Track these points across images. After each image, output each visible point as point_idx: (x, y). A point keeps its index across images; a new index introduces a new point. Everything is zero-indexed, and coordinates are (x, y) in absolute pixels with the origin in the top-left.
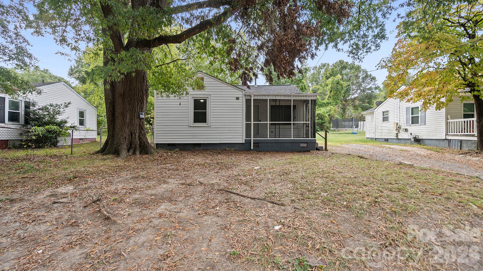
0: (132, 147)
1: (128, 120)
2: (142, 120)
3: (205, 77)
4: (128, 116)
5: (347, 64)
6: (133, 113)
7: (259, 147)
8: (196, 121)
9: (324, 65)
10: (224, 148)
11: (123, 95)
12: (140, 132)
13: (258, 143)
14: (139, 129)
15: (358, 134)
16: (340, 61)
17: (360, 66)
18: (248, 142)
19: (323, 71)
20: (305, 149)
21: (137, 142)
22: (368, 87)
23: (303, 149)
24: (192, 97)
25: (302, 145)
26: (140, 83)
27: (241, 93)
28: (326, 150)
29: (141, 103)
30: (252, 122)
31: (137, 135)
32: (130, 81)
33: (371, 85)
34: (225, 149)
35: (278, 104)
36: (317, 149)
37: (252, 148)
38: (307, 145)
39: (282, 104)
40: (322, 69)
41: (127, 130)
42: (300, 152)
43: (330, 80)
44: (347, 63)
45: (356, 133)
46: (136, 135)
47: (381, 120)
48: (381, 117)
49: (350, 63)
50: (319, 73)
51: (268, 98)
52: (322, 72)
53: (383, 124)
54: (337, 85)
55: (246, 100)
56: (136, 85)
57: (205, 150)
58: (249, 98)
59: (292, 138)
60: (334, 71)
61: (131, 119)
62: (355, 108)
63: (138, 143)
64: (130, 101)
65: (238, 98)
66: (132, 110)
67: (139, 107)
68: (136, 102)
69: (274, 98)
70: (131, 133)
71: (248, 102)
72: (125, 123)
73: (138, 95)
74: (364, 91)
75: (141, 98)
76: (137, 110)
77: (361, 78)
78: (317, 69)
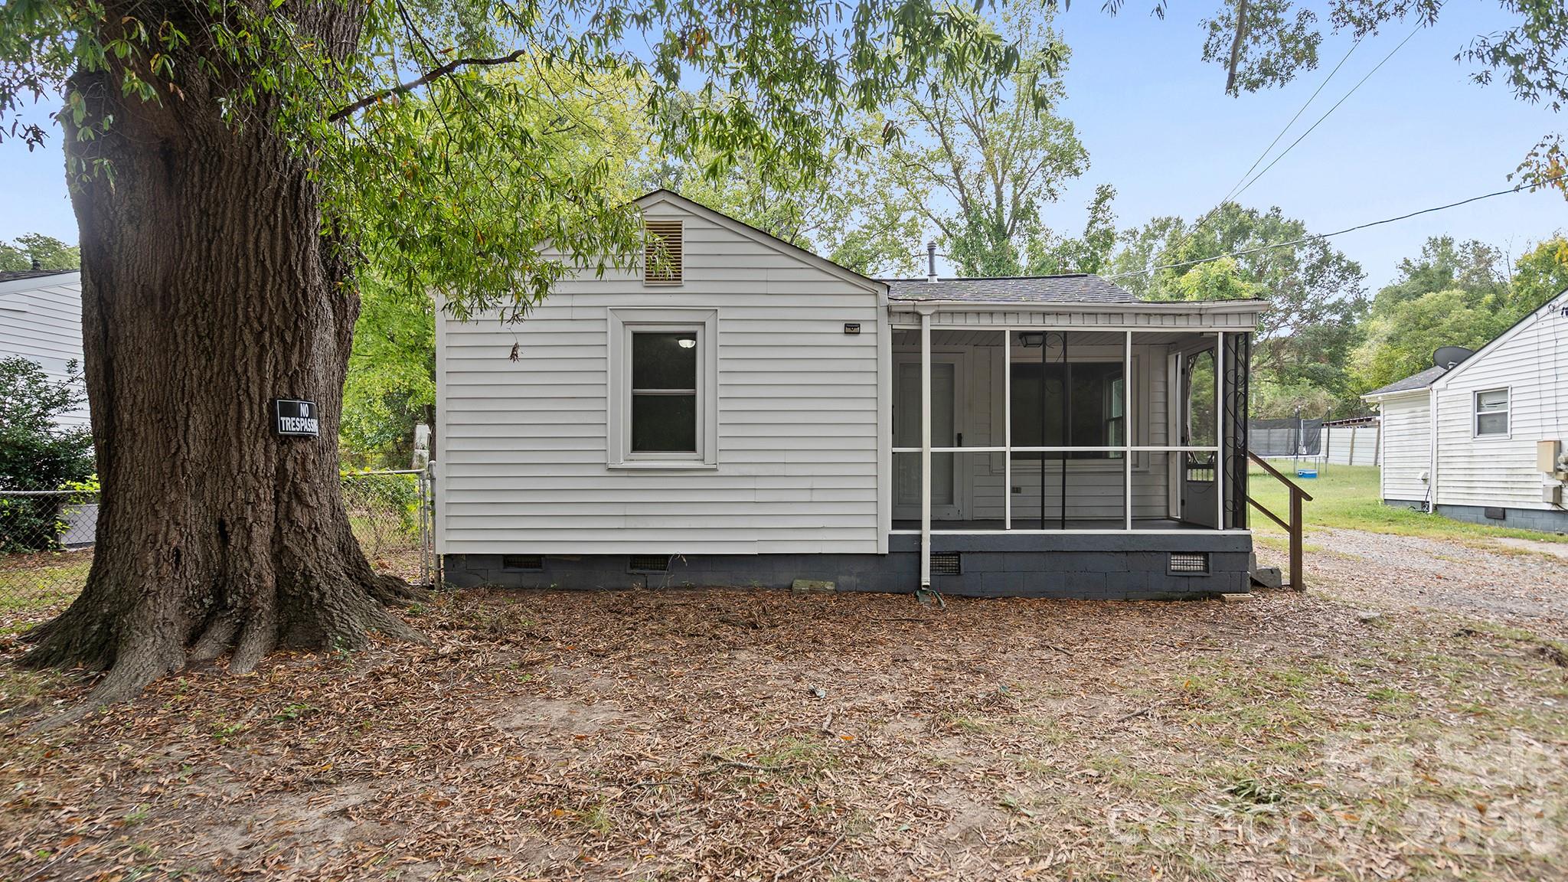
0: (225, 608)
1: (196, 450)
2: (300, 447)
3: (687, 223)
4: (198, 423)
5: (1251, 216)
6: (233, 407)
7: (959, 573)
8: (642, 441)
9: (1164, 226)
10: (783, 578)
11: (163, 298)
12: (284, 518)
13: (958, 554)
14: (277, 500)
15: (1322, 480)
16: (1226, 208)
17: (1302, 224)
18: (905, 552)
19: (1161, 244)
20: (1196, 586)
21: (259, 577)
22: (1329, 301)
23: (1183, 585)
24: (625, 324)
25: (1177, 563)
26: (273, 230)
27: (870, 301)
28: (1297, 584)
29: (287, 350)
30: (927, 449)
31: (262, 534)
32: (204, 212)
33: (1341, 294)
34: (787, 583)
35: (1054, 356)
36: (1256, 584)
37: (926, 579)
38: (1206, 562)
39: (1078, 355)
40: (1155, 237)
41: (192, 512)
42: (1168, 600)
43: (1194, 273)
44: (1251, 213)
45: (1313, 476)
46: (249, 538)
47: (1470, 428)
48: (1467, 417)
49: (1262, 216)
50: (1145, 251)
51: (1009, 326)
52: (1155, 250)
53: (1475, 446)
54: (1220, 293)
55: (897, 336)
56: (245, 242)
57: (691, 588)
58: (906, 324)
59: (1129, 531)
60: (1204, 244)
61: (218, 442)
62: (1284, 376)
63: (270, 581)
64: (211, 331)
65: (852, 328)
66: (226, 385)
67: (268, 367)
68: (248, 337)
69: (1036, 325)
70: (222, 524)
71: (905, 344)
72: (174, 466)
73: (262, 298)
74: (1313, 317)
75: (286, 319)
76: (254, 390)
77: (1303, 266)
78: (1138, 237)
